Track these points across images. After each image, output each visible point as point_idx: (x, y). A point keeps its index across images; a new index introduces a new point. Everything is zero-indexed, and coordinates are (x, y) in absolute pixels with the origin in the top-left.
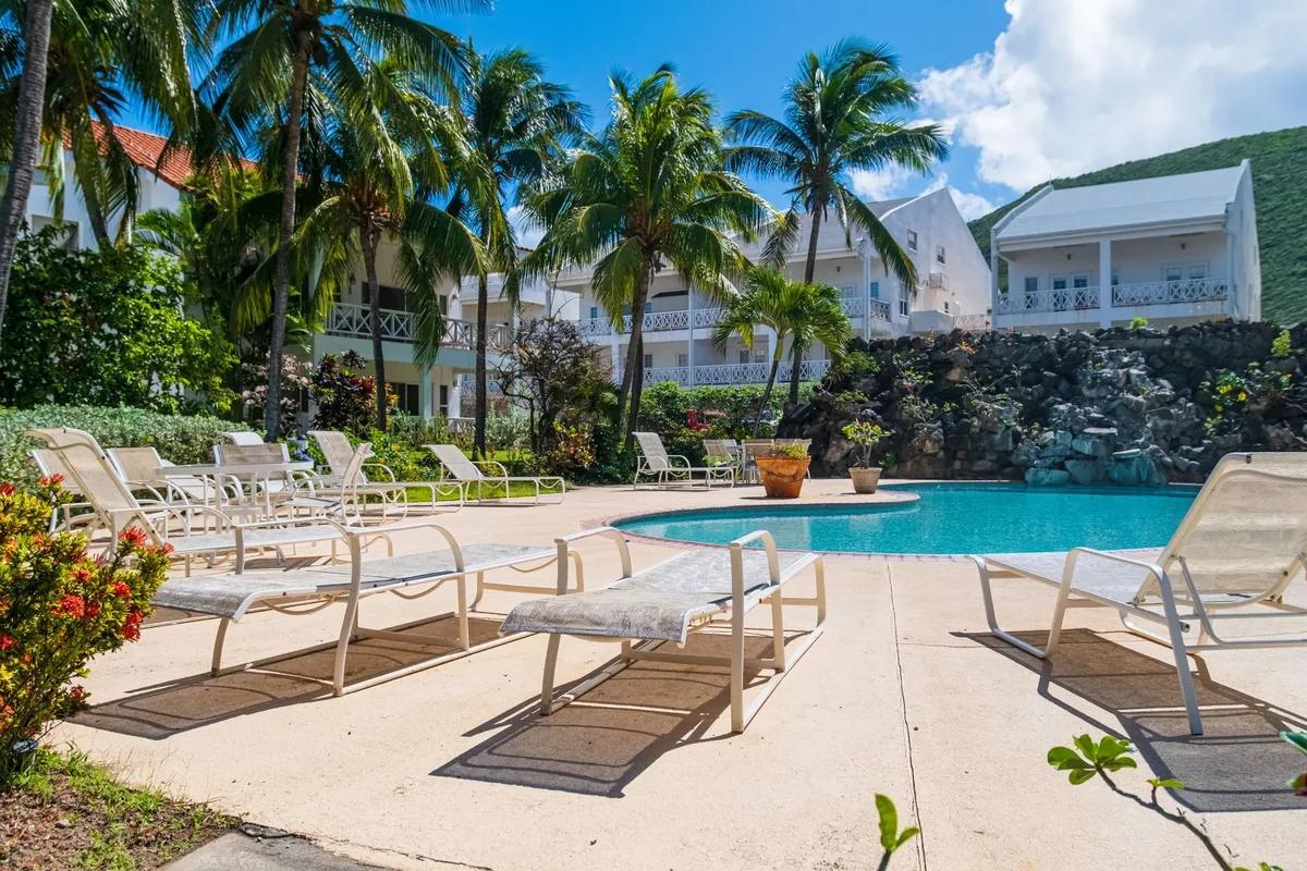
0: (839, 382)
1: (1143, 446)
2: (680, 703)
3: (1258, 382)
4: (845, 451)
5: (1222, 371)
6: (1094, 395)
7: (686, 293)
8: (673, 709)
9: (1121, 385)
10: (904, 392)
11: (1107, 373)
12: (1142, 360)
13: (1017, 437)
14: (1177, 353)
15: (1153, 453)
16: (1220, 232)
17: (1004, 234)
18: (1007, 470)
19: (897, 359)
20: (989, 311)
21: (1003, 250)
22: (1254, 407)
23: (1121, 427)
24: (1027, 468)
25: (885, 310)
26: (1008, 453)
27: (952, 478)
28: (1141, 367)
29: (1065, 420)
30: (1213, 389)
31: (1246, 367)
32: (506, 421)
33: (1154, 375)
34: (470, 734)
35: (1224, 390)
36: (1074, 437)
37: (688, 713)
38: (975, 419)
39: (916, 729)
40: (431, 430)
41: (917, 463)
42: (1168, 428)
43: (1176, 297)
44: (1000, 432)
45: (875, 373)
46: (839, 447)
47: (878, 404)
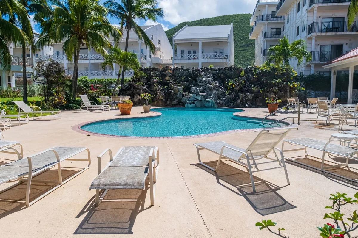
0: (136, 79)
1: (212, 98)
2: (133, 197)
3: (237, 82)
4: (139, 99)
5: (230, 79)
6: (201, 85)
7: (87, 49)
8: (132, 199)
9: (207, 82)
10: (154, 83)
11: (204, 79)
12: (212, 76)
13: (183, 95)
14: (220, 74)
15: (215, 100)
16: (227, 41)
17: (176, 38)
18: (180, 104)
19: (152, 73)
20: (172, 58)
21: (176, 42)
22: (236, 88)
23: (208, 93)
24: (185, 103)
25: (145, 57)
26: (181, 99)
27: (167, 106)
28: (212, 78)
29: (194, 91)
30: (228, 83)
31: (235, 79)
32: (32, 88)
33: (215, 80)
34: (78, 216)
35: (231, 84)
36: (197, 95)
37: (136, 200)
38: (172, 90)
39: (195, 198)
40: (6, 91)
41: (158, 102)
42: (218, 93)
43: (216, 57)
44: (179, 94)
45: (146, 77)
46: (137, 98)
47: (147, 86)
